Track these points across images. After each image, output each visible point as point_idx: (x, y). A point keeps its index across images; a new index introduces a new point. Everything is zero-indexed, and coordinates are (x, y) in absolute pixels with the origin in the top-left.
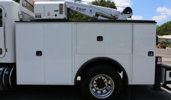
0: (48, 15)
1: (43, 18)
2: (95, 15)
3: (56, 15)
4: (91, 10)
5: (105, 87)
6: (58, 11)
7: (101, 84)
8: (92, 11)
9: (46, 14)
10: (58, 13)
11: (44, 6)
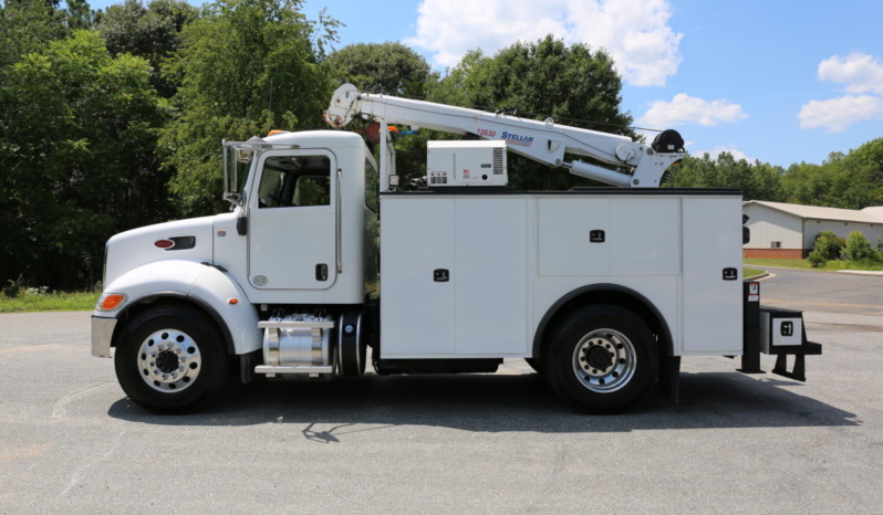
0: (465, 177)
1: (451, 183)
2: (562, 158)
3: (485, 177)
4: (550, 143)
5: (614, 360)
6: (490, 166)
7: (599, 358)
8: (553, 144)
9: (460, 174)
10: (489, 172)
11: (454, 152)
